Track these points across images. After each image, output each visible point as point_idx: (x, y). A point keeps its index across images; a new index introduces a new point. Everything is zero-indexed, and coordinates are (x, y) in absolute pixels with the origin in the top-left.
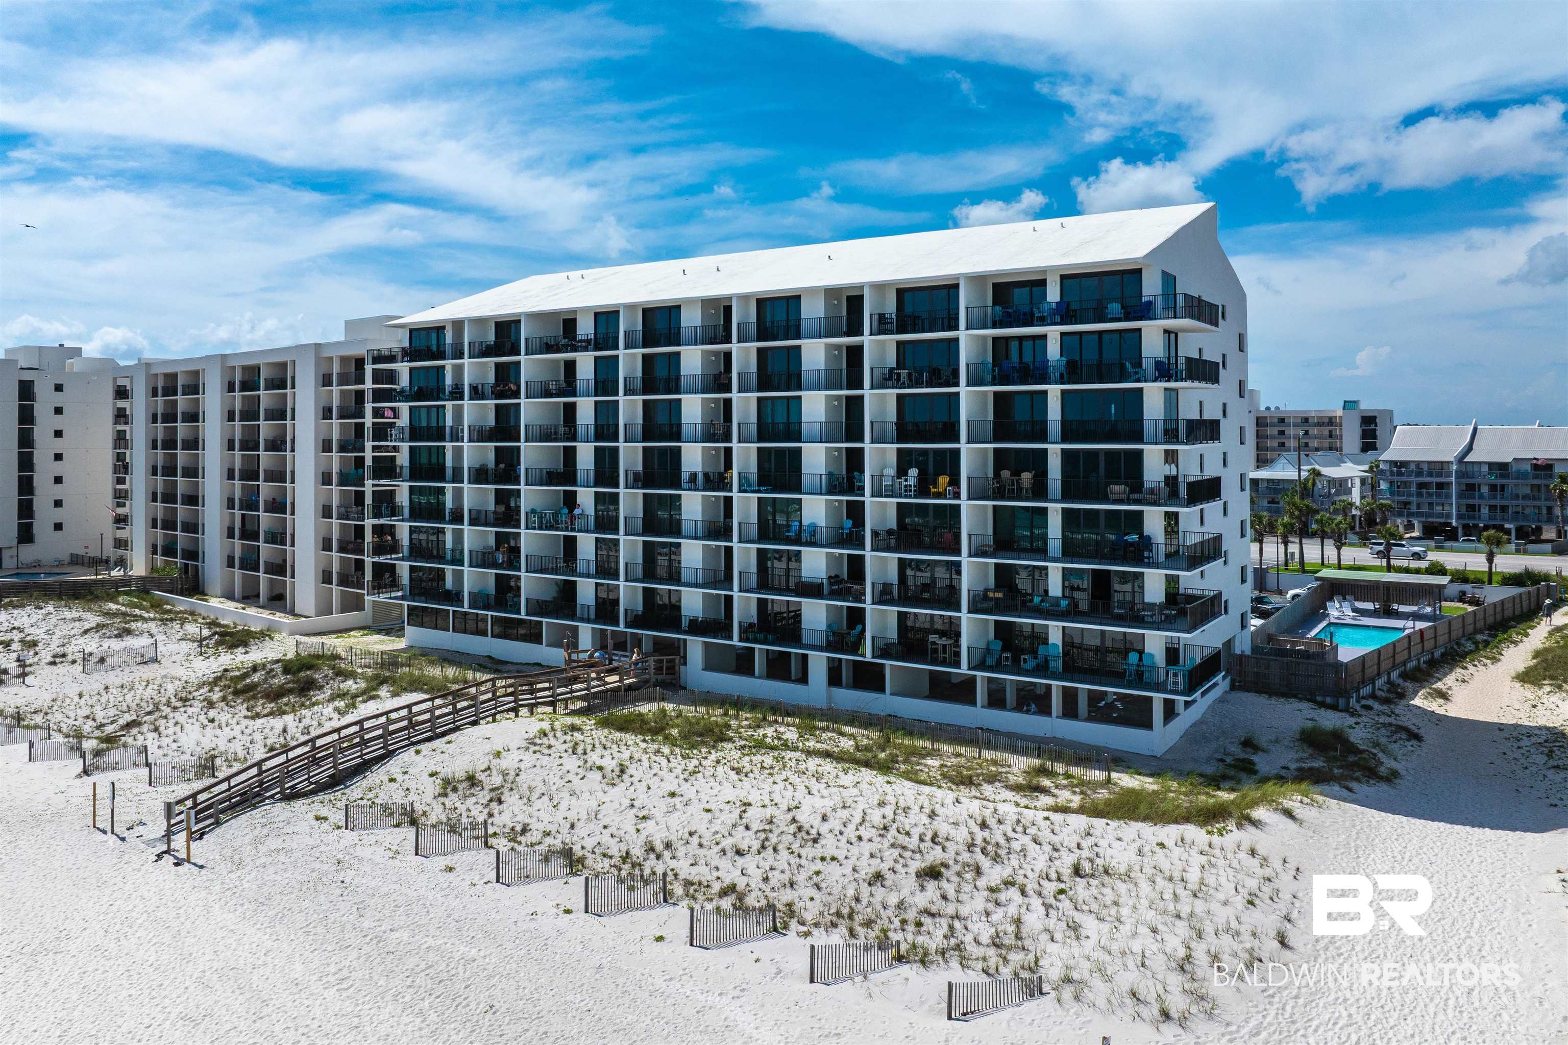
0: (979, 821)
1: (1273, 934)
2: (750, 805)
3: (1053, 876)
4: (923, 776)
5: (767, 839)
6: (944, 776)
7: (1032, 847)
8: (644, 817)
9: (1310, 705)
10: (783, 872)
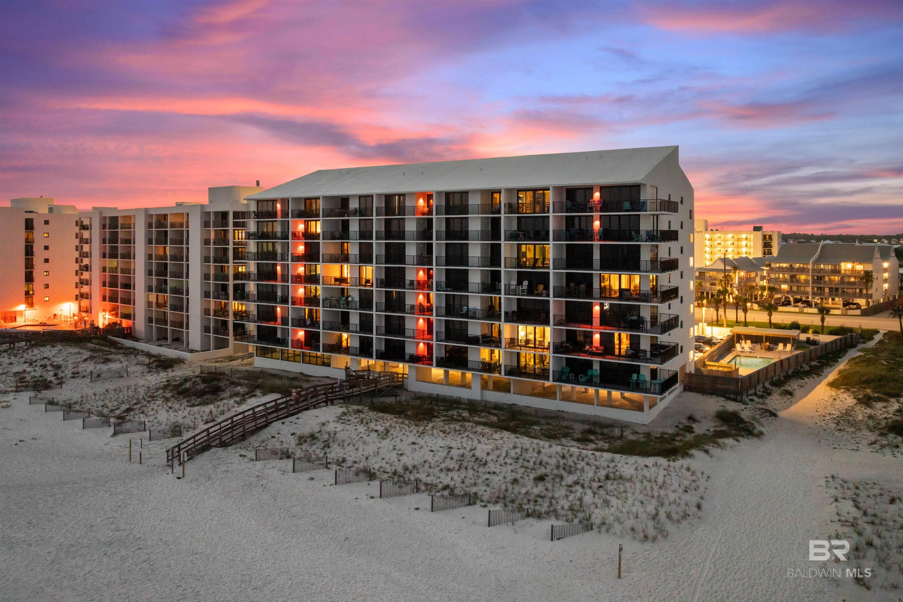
0: (562, 455)
1: (695, 504)
2: (452, 448)
3: (597, 480)
4: (533, 435)
5: (462, 464)
6: (543, 435)
7: (587, 468)
8: (401, 454)
9: (723, 399)
10: (471, 479)
